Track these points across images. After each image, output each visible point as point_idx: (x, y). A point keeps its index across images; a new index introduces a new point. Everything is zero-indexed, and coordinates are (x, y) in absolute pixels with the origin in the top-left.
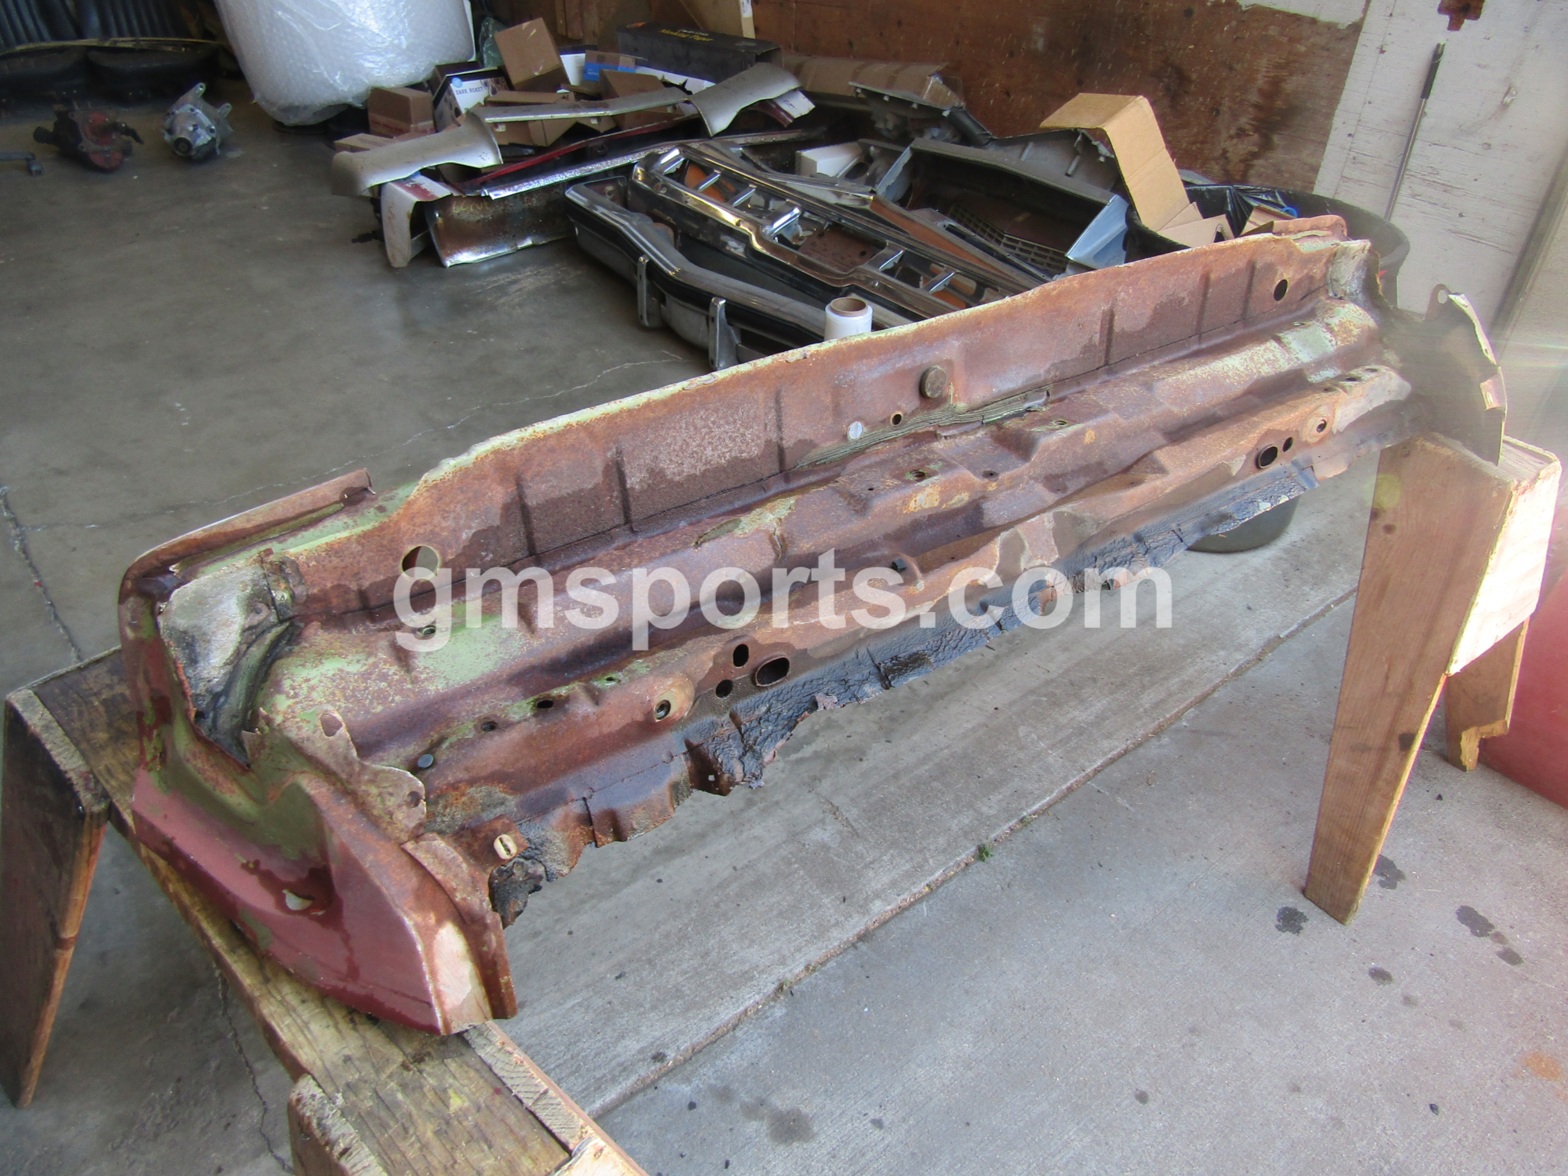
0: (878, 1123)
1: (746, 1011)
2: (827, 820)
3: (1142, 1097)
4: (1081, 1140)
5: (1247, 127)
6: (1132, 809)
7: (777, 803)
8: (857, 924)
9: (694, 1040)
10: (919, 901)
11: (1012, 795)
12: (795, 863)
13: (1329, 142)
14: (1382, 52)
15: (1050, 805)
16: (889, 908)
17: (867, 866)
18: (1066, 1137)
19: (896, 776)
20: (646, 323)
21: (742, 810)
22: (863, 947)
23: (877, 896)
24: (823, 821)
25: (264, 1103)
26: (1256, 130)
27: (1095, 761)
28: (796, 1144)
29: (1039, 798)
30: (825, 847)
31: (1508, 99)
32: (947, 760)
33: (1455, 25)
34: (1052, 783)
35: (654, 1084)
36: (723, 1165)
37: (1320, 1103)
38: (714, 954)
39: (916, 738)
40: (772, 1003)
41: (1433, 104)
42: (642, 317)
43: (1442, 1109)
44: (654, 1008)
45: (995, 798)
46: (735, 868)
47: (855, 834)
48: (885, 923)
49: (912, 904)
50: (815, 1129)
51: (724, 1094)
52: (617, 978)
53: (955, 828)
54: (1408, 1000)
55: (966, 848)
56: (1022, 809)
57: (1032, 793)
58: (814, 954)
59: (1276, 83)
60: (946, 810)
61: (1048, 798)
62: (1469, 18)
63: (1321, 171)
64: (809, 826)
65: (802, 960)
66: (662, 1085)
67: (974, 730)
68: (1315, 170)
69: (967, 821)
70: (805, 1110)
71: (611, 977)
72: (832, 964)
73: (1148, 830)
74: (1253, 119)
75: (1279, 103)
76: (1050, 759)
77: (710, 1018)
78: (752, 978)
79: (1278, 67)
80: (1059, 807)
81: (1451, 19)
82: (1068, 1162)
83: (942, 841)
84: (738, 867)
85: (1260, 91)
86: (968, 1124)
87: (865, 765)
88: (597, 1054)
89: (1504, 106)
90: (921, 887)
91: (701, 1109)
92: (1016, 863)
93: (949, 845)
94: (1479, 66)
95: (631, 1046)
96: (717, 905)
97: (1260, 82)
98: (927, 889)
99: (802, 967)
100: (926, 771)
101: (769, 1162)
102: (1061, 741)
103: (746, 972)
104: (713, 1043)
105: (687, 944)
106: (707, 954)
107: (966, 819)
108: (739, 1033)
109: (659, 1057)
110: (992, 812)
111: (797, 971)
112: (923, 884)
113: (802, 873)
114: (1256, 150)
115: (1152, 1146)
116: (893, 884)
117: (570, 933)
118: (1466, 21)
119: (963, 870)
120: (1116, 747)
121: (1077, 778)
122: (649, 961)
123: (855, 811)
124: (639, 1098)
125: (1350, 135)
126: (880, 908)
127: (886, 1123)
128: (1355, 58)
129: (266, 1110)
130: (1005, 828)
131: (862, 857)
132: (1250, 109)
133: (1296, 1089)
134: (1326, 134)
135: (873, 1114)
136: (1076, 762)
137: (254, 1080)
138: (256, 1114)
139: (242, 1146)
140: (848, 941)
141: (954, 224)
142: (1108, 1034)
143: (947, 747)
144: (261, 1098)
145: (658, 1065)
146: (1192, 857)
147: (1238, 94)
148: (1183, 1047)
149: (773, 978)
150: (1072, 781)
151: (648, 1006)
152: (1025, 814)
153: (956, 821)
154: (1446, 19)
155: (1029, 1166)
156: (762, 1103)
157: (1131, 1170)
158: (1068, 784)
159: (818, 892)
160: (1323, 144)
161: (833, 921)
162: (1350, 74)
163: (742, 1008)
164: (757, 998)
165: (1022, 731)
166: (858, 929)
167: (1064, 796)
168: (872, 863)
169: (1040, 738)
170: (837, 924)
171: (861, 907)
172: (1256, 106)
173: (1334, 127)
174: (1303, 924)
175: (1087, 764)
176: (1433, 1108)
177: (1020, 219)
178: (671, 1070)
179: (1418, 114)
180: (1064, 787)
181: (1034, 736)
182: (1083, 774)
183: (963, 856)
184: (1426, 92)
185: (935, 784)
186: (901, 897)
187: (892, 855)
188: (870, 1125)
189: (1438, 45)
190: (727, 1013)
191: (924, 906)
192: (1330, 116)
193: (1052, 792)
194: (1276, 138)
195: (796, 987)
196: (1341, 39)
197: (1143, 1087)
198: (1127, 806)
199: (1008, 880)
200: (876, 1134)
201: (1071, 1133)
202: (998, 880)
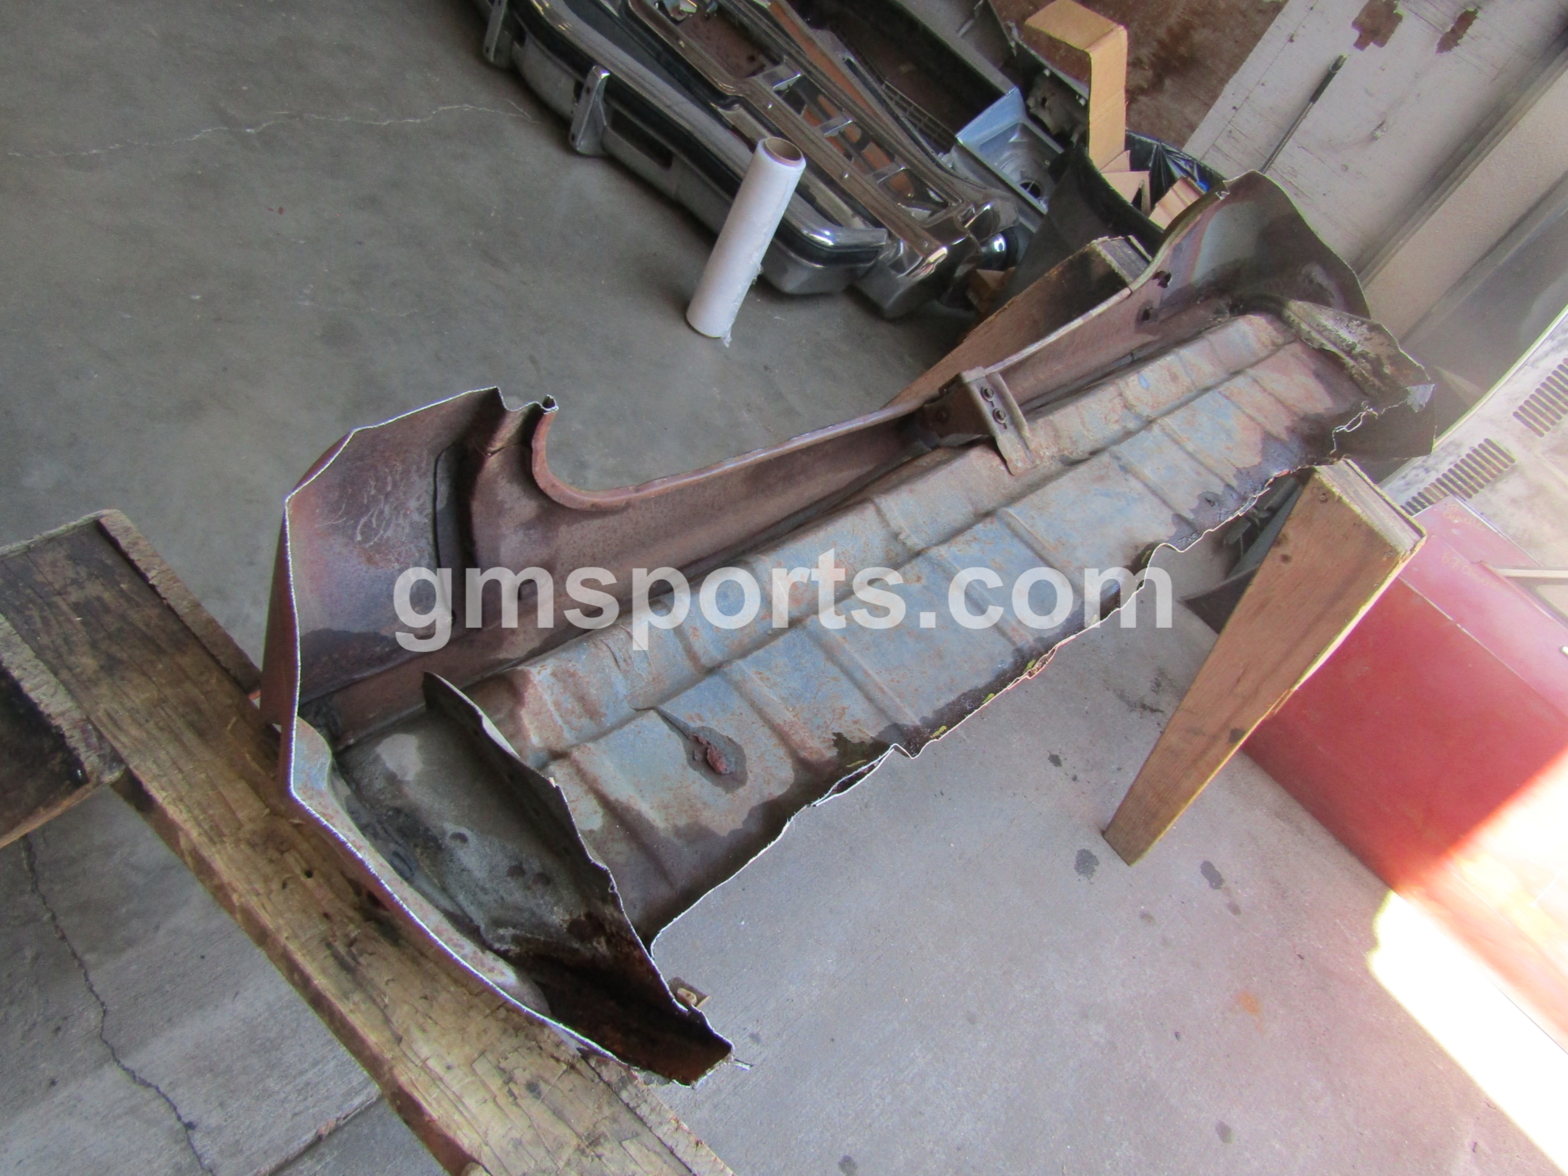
3: (972, 1019)
4: (924, 1057)
5: (1145, 60)
6: (968, 741)
13: (1214, 107)
14: (1291, 40)
18: (912, 1054)
20: (492, 59)
25: (103, 1004)
26: (1153, 66)
31: (1378, 133)
33: (1361, 44)
37: (1101, 1029)
41: (1316, 111)
42: (488, 50)
43: (1183, 1037)
54: (1165, 942)
59: (1186, 28)
62: (1375, 43)
63: (1197, 131)
68: (1192, 128)
73: (980, 764)
74: (1154, 55)
75: (1182, 50)
79: (1194, 13)
81: (1360, 36)
82: (913, 1077)
85: (1170, 30)
86: (833, 1040)
89: (1373, 138)
94: (1367, 92)
97: (1173, 20)
114: (1146, 87)
115: (978, 1063)
118: (1372, 44)
125: (1234, 108)
127: (763, 1038)
128: (1266, 36)
129: (105, 1012)
132: (1155, 44)
133: (1085, 1016)
134: (1214, 97)
135: (751, 1028)
137: (86, 974)
138: (93, 1016)
139: (79, 1055)
141: (852, 60)
142: (946, 959)
144: (97, 997)
146: (1015, 794)
147: (1148, 23)
148: (1004, 974)
154: (1355, 34)
155: (883, 1080)
157: (963, 1085)
160: (1208, 106)
162: (1255, 50)
172: (1160, 42)
173: (1223, 94)
174: (1096, 868)
176: (1177, 1035)
177: (904, 69)
179: (1301, 113)
184: (1315, 96)
188: (748, 1039)
189: (1341, 57)
192: (1223, 81)
194: (1168, 82)
196: (1260, 11)
197: (973, 1010)
198: (965, 737)
199: (865, 800)
200: (756, 1048)
201: (916, 1050)
202: (857, 799)
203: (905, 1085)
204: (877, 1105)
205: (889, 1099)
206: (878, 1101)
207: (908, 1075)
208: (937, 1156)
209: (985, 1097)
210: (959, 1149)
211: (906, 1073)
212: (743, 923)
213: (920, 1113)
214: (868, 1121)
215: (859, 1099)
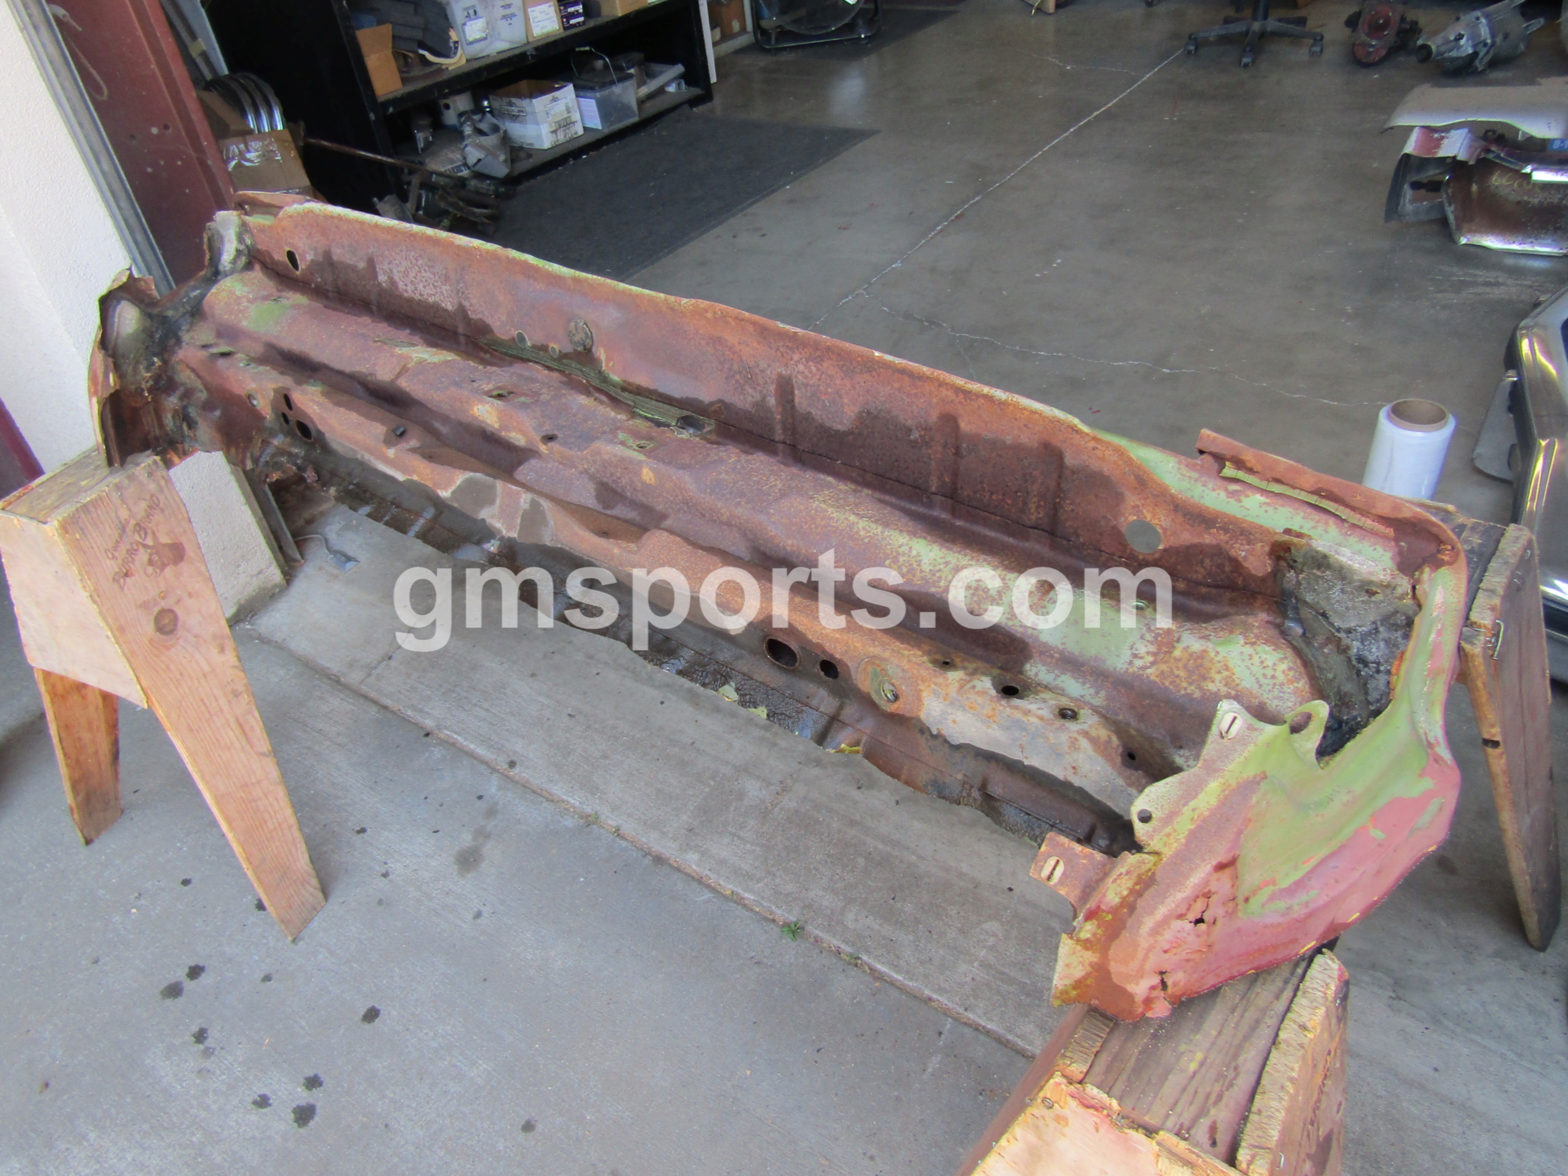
0: (478, 915)
1: (563, 801)
2: (772, 788)
3: (528, 1127)
4: (479, 1076)
6: (927, 1076)
7: (775, 745)
8: (668, 849)
9: (531, 779)
10: (713, 890)
11: (884, 938)
12: (716, 781)
15: (892, 983)
16: (694, 867)
17: (733, 835)
18: (481, 1062)
19: (852, 823)
21: (756, 725)
22: (648, 861)
23: (703, 854)
24: (769, 784)
27: (990, 1020)
28: (456, 867)
29: (896, 968)
30: (741, 796)
32: (902, 862)
34: (926, 977)
35: (494, 770)
36: (435, 829)
38: (607, 762)
39: (916, 824)
40: (576, 816)
44: (551, 745)
45: (873, 923)
46: (693, 743)
47: (764, 814)
48: (678, 869)
49: (708, 886)
50: (469, 876)
51: (491, 812)
52: (570, 715)
53: (811, 894)
55: (789, 912)
56: (868, 952)
57: (898, 957)
58: (629, 828)
60: (831, 879)
61: (900, 978)
64: (759, 777)
65: (620, 822)
66: (495, 776)
67: (961, 875)
69: (825, 903)
70: (484, 865)
71: (570, 711)
72: (624, 844)
73: (898, 1099)
76: (963, 967)
77: (551, 781)
78: (593, 794)
80: (894, 993)
82: (456, 1066)
83: (790, 887)
84: (695, 745)
86: (485, 980)
87: (855, 794)
88: (507, 730)
90: (728, 887)
91: (479, 804)
92: (791, 964)
93: (787, 895)
95: (518, 746)
96: (653, 746)
98: (728, 892)
99: (614, 824)
100: (875, 848)
101: (440, 855)
102: (1003, 973)
103: (598, 789)
104: (534, 792)
105: (610, 742)
106: (605, 757)
107: (828, 901)
108: (545, 804)
109: (512, 764)
110: (850, 925)
111: (610, 822)
112: (731, 886)
113: (708, 789)
115: (478, 1141)
116: (722, 862)
117: (598, 674)
119: (766, 919)
120: (1031, 1043)
121: (950, 1005)
122: (589, 727)
123: (793, 804)
124: (483, 768)
126: (692, 861)
127: (479, 921)
130: (835, 942)
131: (742, 828)
135: (486, 910)
136: (976, 997)
140: (650, 848)
142: (595, 1086)
143: (919, 857)
145: (507, 766)
149: (598, 808)
150: (944, 1000)
151: (551, 741)
152: (865, 957)
153: (821, 893)
156: (488, 836)
158: (935, 996)
159: (692, 808)
161: (665, 830)
163: (565, 797)
164: (577, 804)
165: (992, 926)
166: (664, 851)
167: (914, 996)
168: (739, 837)
169: (992, 948)
170: (664, 833)
171: (687, 845)
175: (980, 1012)
178: (507, 777)
180: (927, 992)
181: (991, 941)
182: (961, 1010)
183: (779, 912)
185: (861, 861)
186: (709, 873)
187: (754, 851)
188: (476, 909)
190: (558, 790)
191: (707, 895)
193: (912, 980)
195: (595, 826)
197: (539, 1127)
198: (930, 1070)
199: (765, 960)
200: (469, 916)
201: (484, 1066)
202: (762, 952)
203: (448, 1058)
204: (427, 1034)
205: (434, 1044)
206: (431, 1034)
207: (460, 1061)
208: (380, 1103)
209: (442, 1153)
210: (386, 1126)
211: (460, 1058)
212: (582, 879)
213: (421, 1079)
214: (411, 1028)
215: (433, 1017)
